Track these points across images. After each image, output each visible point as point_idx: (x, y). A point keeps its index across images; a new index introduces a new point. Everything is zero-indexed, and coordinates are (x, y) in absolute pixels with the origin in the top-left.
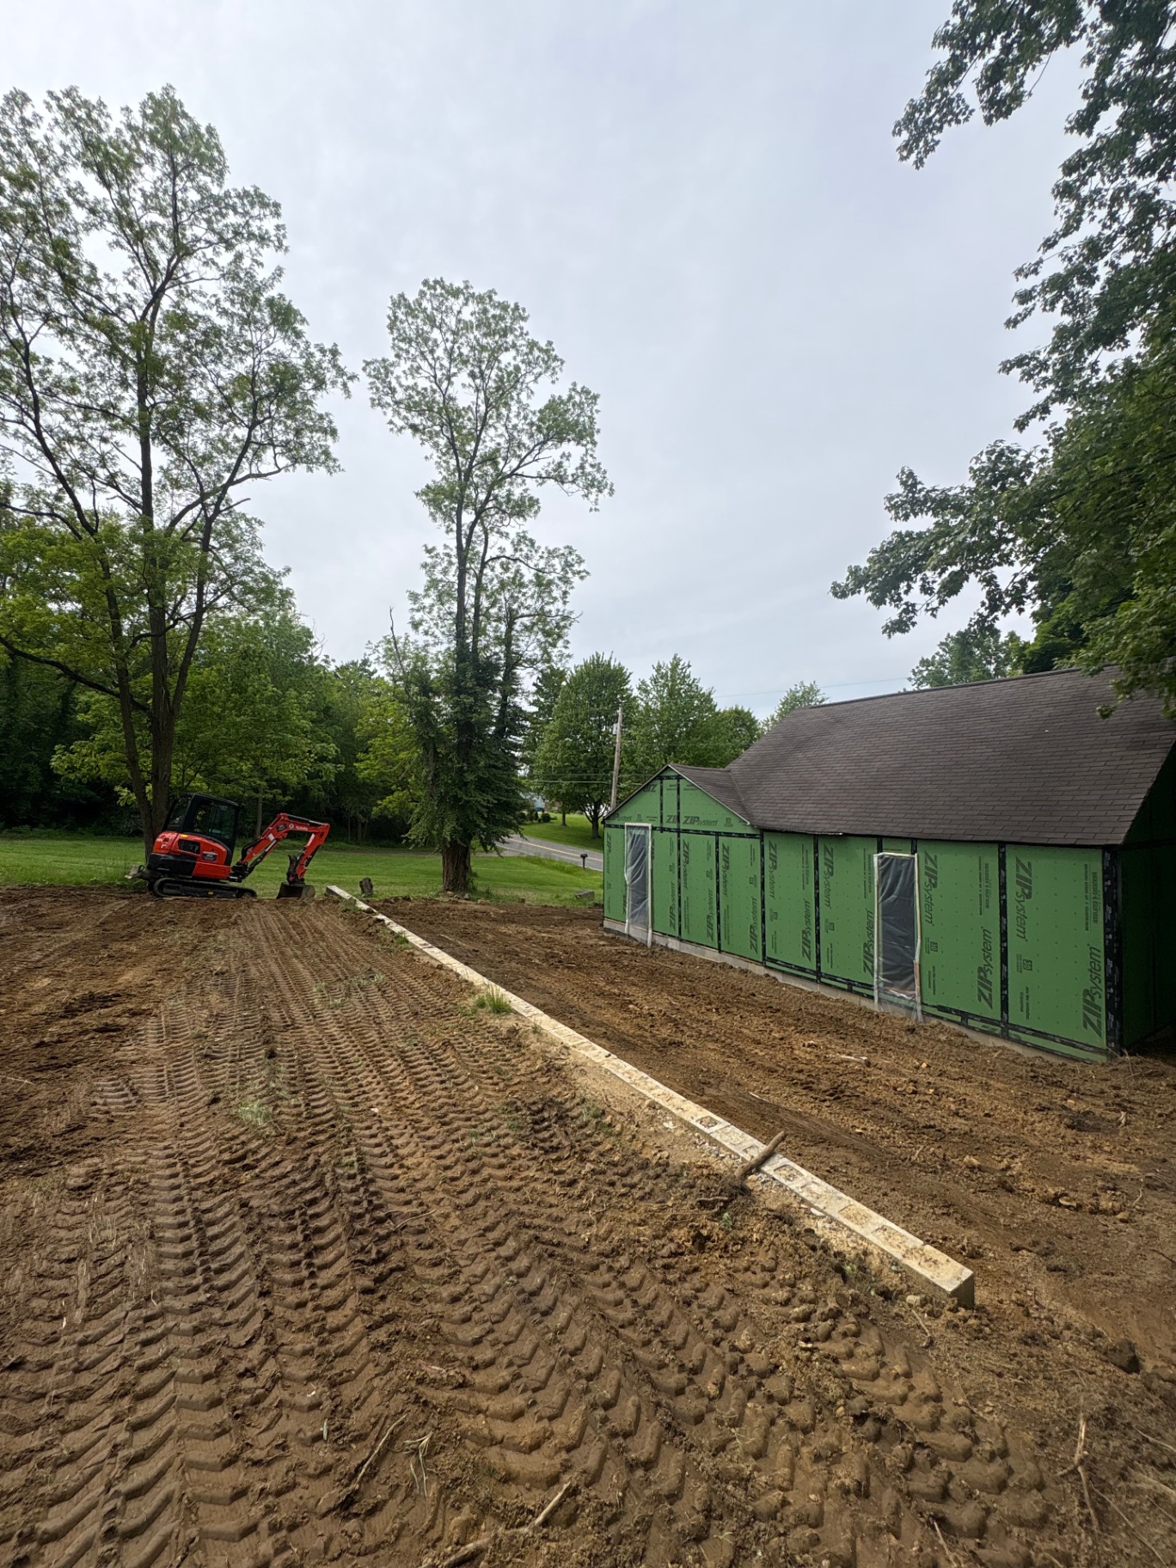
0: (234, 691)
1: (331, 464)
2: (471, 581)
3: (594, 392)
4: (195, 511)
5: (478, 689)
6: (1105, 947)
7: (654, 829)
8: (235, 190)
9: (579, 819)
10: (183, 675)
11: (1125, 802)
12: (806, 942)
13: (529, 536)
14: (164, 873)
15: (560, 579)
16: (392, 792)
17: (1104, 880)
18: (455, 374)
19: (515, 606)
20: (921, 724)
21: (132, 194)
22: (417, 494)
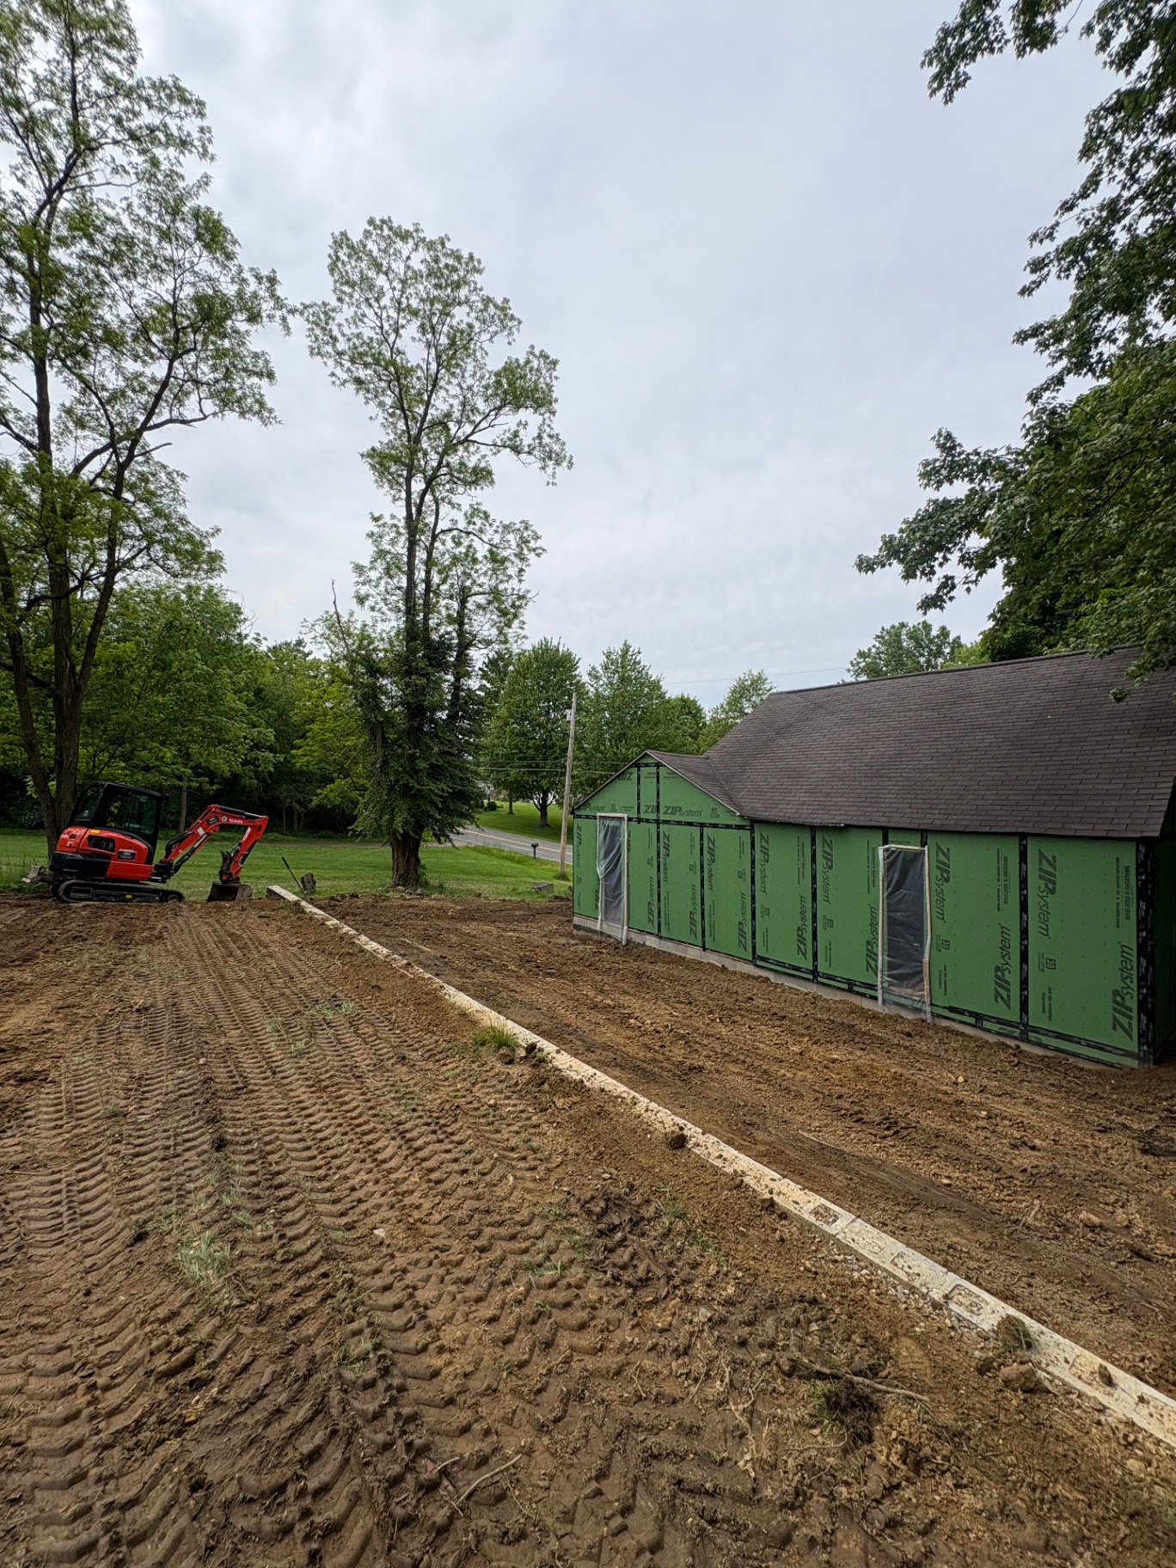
0: (155, 667)
1: (266, 414)
2: (421, 555)
3: (553, 357)
4: (105, 456)
5: (430, 670)
6: (1139, 945)
7: (630, 819)
8: (150, 79)
9: (527, 807)
10: (91, 647)
11: (1152, 791)
12: (801, 940)
13: (483, 508)
14: (71, 874)
15: (516, 555)
16: (332, 781)
17: (1138, 874)
18: (403, 327)
19: (468, 583)
20: (910, 710)
21: (21, 76)
22: (362, 455)
